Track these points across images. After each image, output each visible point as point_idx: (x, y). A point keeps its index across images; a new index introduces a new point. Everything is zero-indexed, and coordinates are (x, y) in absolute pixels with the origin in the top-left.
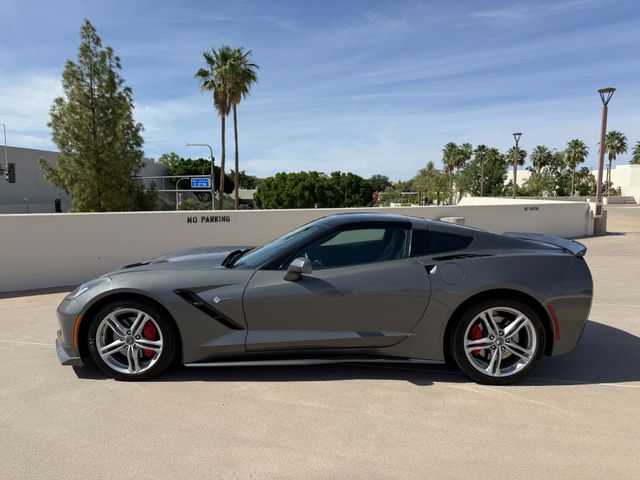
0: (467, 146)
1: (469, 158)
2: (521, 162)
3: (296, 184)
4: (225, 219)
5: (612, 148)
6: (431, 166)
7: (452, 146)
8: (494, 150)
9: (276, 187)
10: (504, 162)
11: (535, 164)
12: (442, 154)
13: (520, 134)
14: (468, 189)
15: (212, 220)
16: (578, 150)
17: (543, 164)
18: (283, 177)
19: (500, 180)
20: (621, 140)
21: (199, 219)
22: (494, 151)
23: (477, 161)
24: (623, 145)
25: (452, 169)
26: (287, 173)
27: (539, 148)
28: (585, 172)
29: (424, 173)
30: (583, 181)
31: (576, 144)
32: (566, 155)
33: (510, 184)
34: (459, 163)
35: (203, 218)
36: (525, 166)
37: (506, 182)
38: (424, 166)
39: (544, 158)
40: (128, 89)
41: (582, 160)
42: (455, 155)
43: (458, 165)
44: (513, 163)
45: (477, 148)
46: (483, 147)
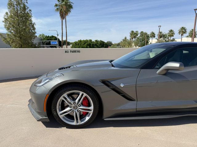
0: (137, 32)
1: (138, 35)
2: (154, 37)
3: (85, 43)
4: (79, 51)
5: (182, 32)
6: (126, 38)
7: (133, 32)
9: (78, 44)
10: (149, 37)
13: (160, 26)
14: (138, 45)
15: (74, 52)
16: (172, 33)
17: (161, 37)
18: (80, 41)
20: (185, 30)
21: (69, 51)
22: (146, 33)
23: (140, 36)
24: (186, 31)
25: (132, 39)
26: (82, 40)
28: (174, 40)
29: (124, 40)
31: (171, 31)
32: (168, 34)
33: (151, 43)
34: (135, 37)
35: (71, 51)
36: (155, 38)
37: (149, 43)
38: (124, 38)
39: (161, 36)
40: (30, 10)
41: (173, 36)
42: (134, 34)
43: (134, 38)
44: (152, 37)
45: (140, 32)
46: (142, 32)
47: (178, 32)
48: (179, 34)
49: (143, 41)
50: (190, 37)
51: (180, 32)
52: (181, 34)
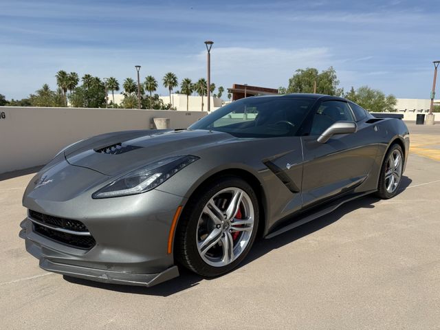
0: (74, 74)
1: (77, 83)
2: (117, 89)
5: (170, 83)
6: (46, 88)
7: (63, 74)
8: (97, 78)
10: (105, 88)
11: (126, 90)
12: (56, 79)
16: (152, 83)
17: (131, 91)
19: (104, 101)
20: (174, 79)
22: (97, 80)
23: (84, 86)
24: (176, 81)
25: (65, 91)
27: (128, 79)
28: (156, 98)
29: (41, 93)
30: (157, 102)
31: (150, 79)
32: (145, 86)
33: (111, 103)
34: (71, 87)
37: (109, 102)
38: (41, 88)
39: (130, 87)
41: (155, 90)
42: (67, 80)
43: (71, 89)
44: (112, 88)
45: (84, 76)
46: (89, 76)
47: (163, 82)
48: (166, 86)
49: (93, 96)
50: (184, 93)
51: (166, 83)
52: (168, 87)
